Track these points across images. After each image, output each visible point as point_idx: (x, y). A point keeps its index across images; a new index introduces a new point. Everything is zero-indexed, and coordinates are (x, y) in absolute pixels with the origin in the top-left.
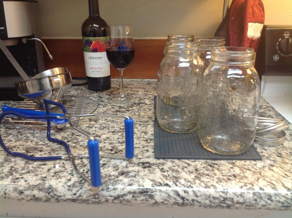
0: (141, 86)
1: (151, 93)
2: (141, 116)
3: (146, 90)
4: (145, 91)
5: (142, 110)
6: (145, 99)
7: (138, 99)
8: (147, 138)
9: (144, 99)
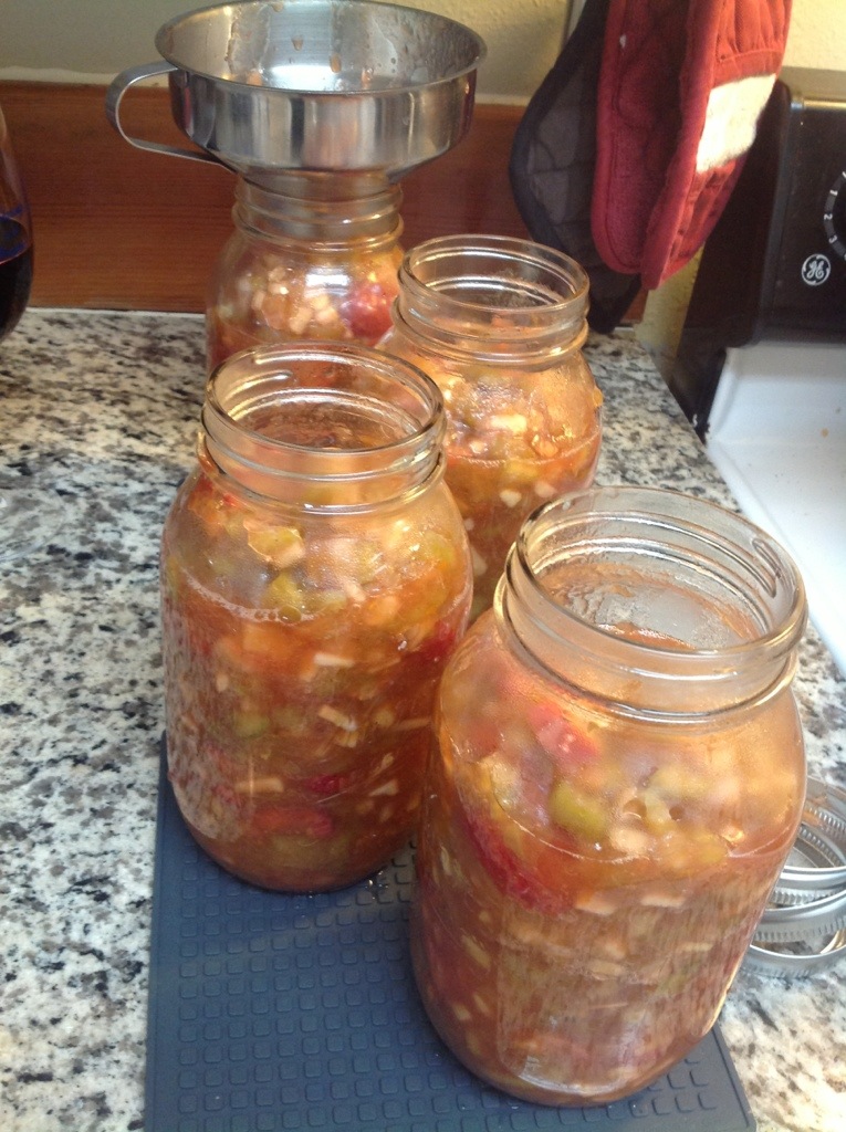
0: (104, 378)
1: (161, 450)
2: (84, 697)
3: (131, 416)
4: (123, 420)
5: (96, 630)
6: (121, 504)
7: (83, 504)
8: (107, 950)
9: (115, 513)
